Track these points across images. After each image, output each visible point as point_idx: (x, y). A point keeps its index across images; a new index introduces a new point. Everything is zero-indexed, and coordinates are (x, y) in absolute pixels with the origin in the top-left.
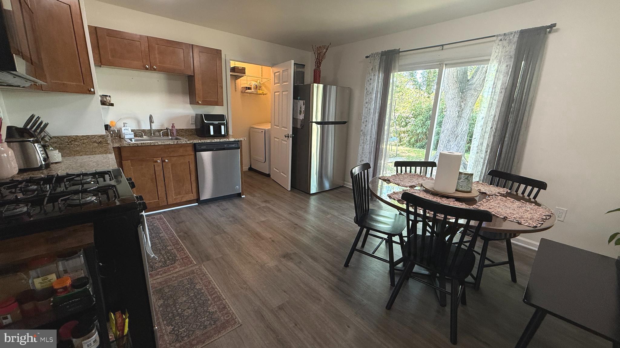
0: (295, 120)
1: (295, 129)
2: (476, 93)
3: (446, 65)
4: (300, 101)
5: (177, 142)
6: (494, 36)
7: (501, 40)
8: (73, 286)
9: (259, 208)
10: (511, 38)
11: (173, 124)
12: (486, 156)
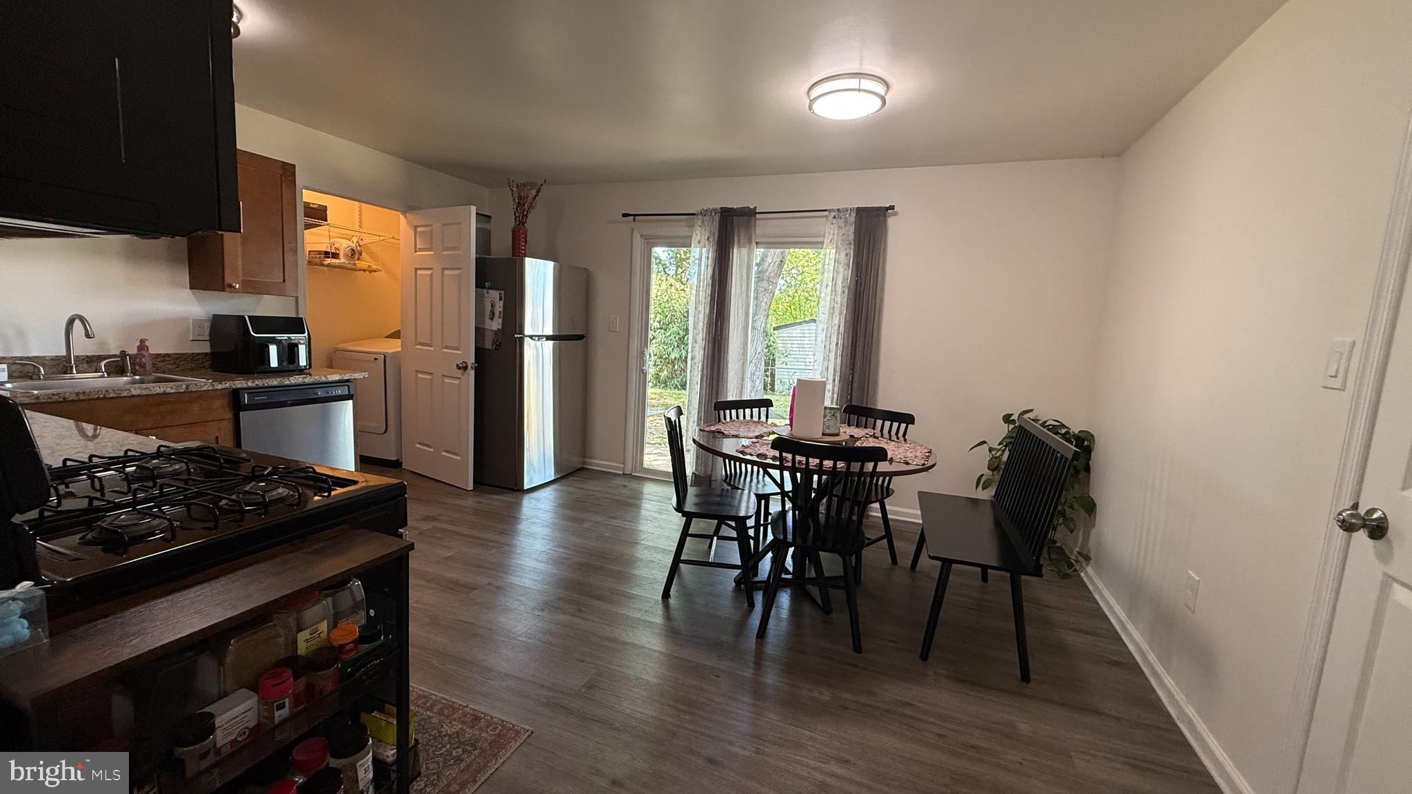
0: (479, 332)
1: (480, 352)
2: (771, 287)
3: (757, 243)
4: (490, 291)
5: (188, 386)
6: (826, 210)
7: (835, 217)
8: (362, 639)
10: (847, 216)
11: (142, 341)
12: (834, 387)
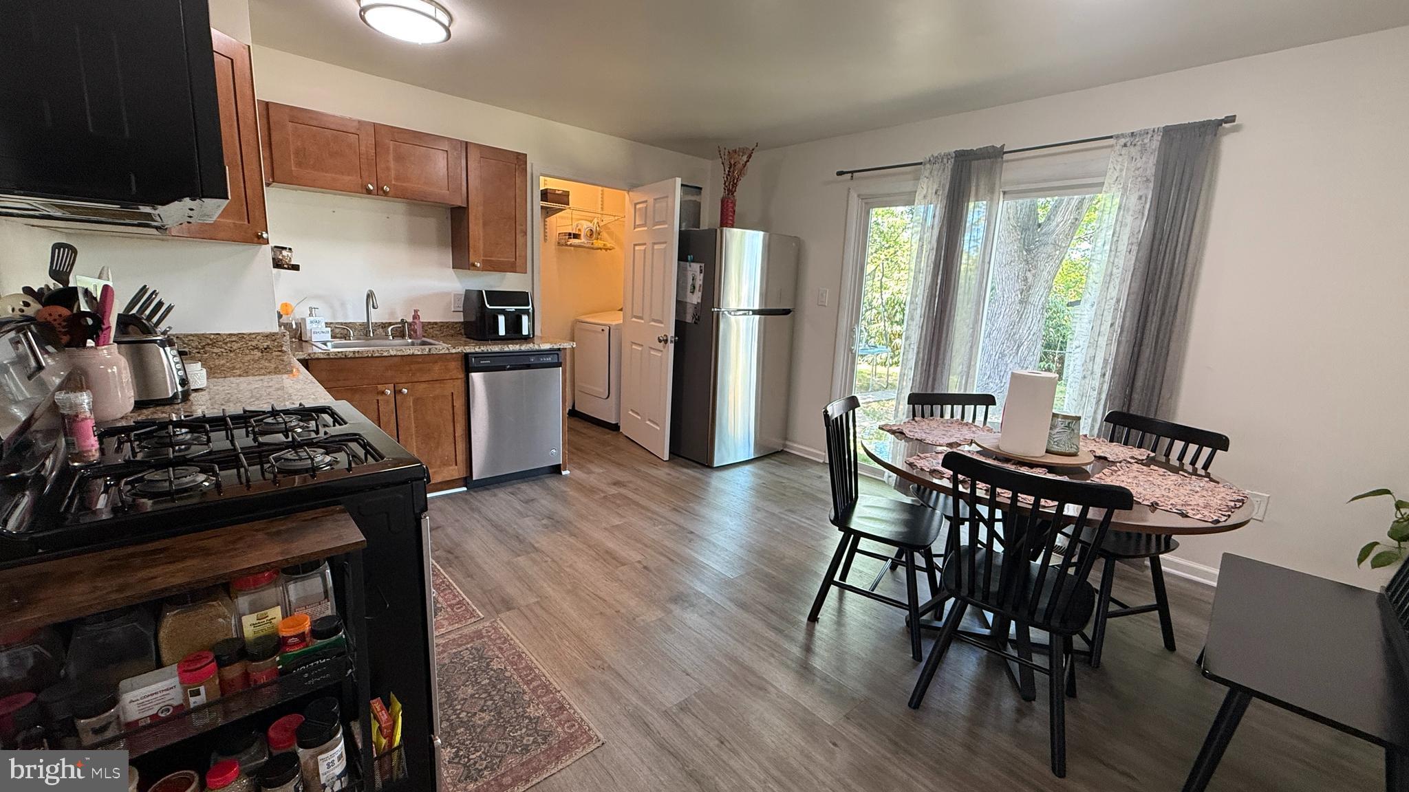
0: (681, 305)
1: (680, 326)
2: (1058, 252)
3: (1004, 193)
4: (692, 264)
5: (430, 349)
6: (1111, 137)
7: (1125, 145)
9: (605, 497)
10: (1146, 141)
11: (416, 311)
